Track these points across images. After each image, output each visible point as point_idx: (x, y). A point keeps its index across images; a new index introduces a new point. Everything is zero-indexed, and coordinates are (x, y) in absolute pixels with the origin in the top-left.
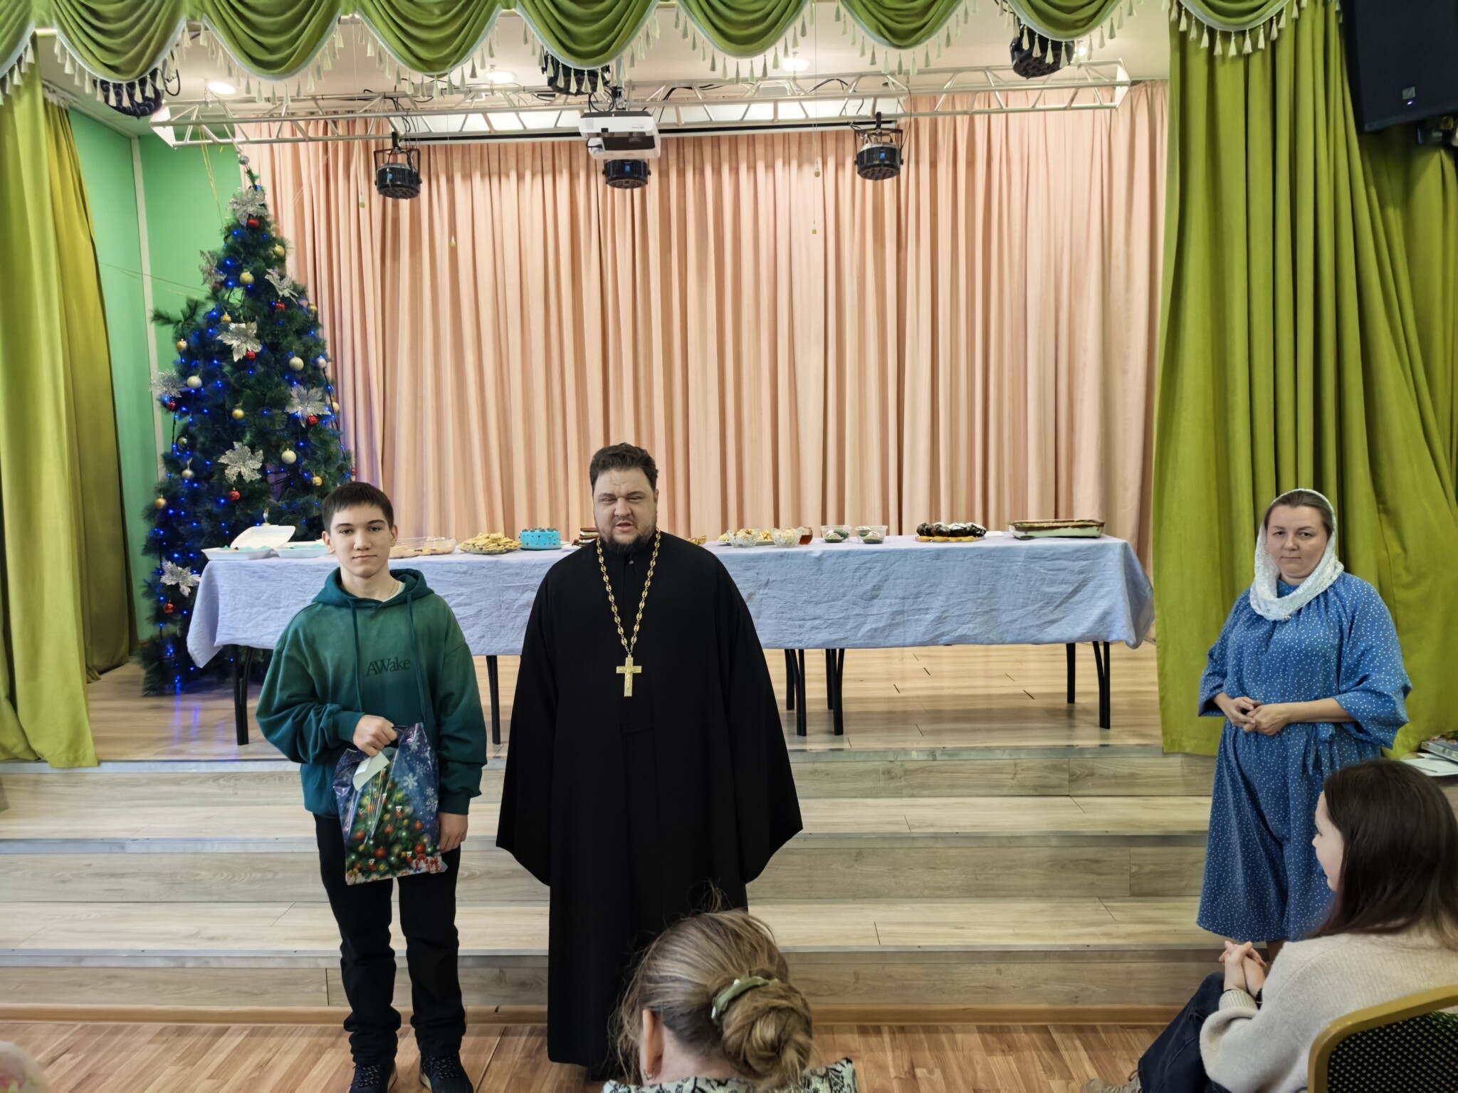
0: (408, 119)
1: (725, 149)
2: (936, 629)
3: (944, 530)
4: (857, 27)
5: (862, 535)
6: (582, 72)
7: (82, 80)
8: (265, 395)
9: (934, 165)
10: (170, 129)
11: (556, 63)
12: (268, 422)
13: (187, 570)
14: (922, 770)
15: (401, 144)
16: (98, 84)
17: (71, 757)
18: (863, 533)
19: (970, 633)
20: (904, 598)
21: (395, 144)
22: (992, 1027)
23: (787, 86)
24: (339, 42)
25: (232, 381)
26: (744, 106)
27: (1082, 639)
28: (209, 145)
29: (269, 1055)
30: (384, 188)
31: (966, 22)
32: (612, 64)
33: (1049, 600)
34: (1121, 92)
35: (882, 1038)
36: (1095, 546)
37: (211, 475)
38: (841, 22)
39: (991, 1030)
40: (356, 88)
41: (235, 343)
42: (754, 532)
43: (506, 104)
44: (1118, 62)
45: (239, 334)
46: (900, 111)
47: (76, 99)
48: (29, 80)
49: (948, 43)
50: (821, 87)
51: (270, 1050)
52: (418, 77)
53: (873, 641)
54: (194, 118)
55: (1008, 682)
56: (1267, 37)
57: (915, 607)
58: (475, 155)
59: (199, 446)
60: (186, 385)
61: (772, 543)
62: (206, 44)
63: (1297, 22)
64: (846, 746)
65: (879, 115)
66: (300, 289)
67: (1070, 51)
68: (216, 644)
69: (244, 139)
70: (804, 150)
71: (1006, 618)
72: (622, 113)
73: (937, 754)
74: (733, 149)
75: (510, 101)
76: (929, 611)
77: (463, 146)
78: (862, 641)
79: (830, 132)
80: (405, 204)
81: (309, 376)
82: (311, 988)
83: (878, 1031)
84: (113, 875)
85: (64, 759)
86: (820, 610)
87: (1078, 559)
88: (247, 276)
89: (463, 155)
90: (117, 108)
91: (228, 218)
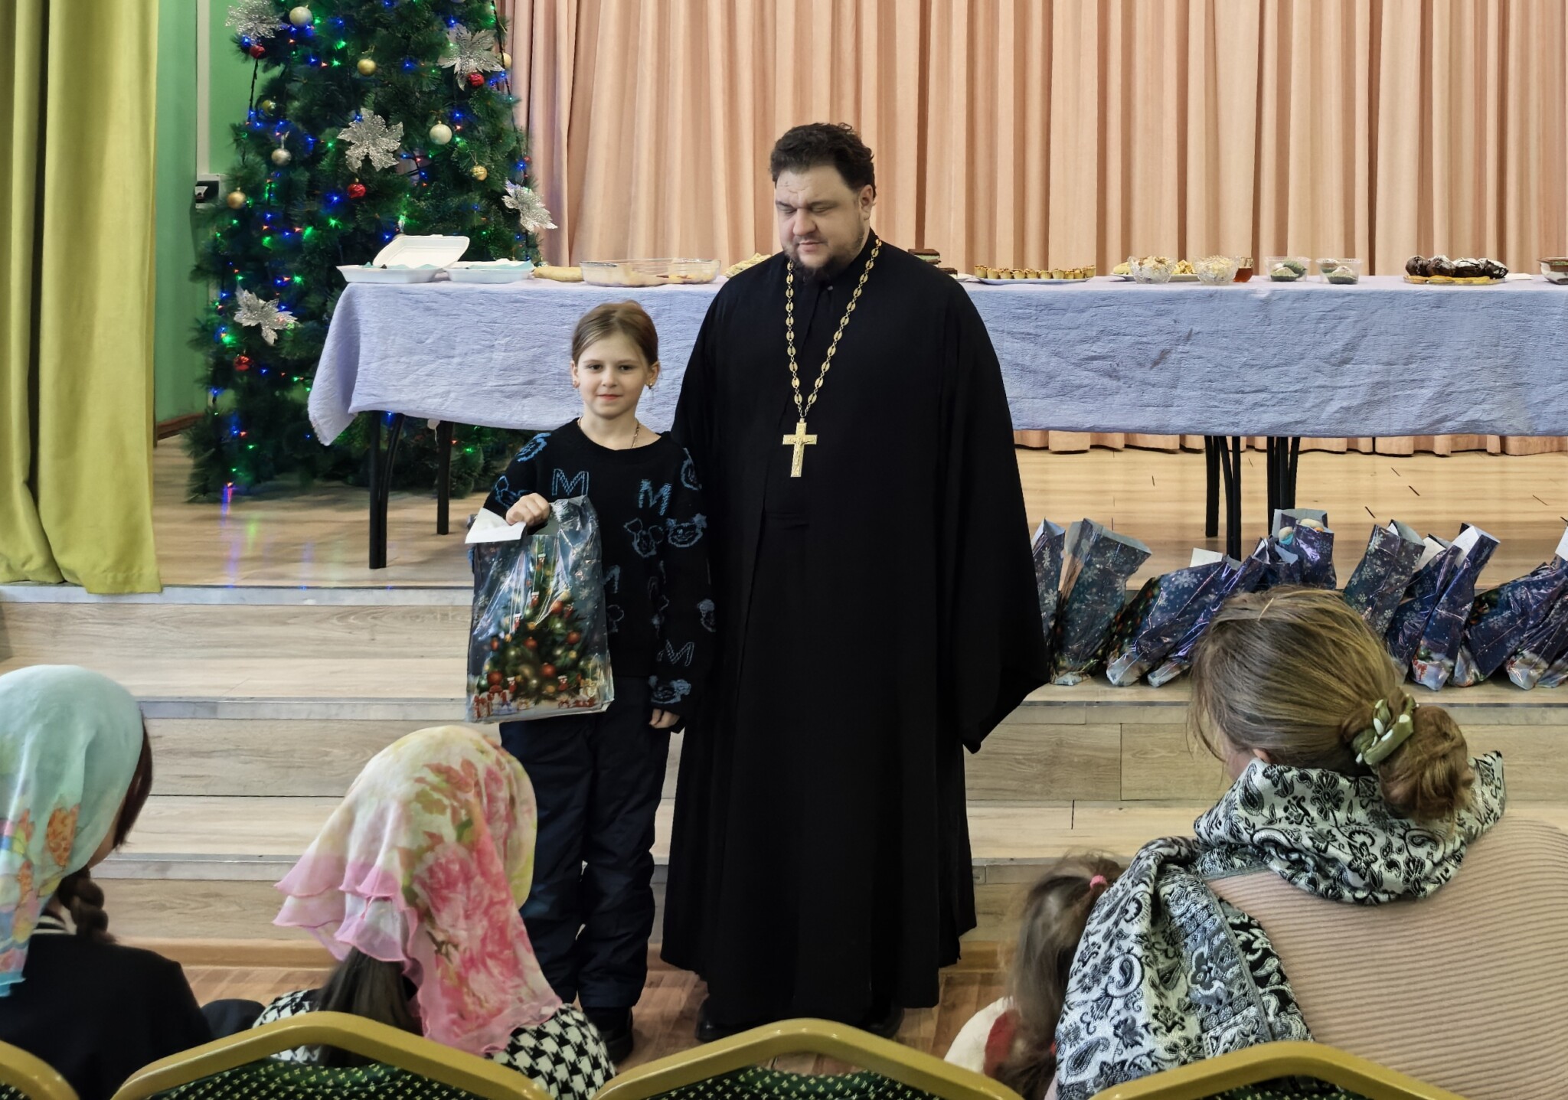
2: (1436, 411)
3: (1447, 266)
5: (1326, 271)
12: (411, 80)
13: (273, 304)
18: (1329, 269)
19: (1485, 417)
20: (1388, 364)
25: (356, 15)
37: (320, 157)
53: (1344, 426)
57: (1406, 377)
59: (296, 113)
60: (286, 20)
61: (1195, 279)
68: (351, 409)
71: (1537, 396)
76: (1425, 384)
78: (1326, 427)
86: (1266, 378)
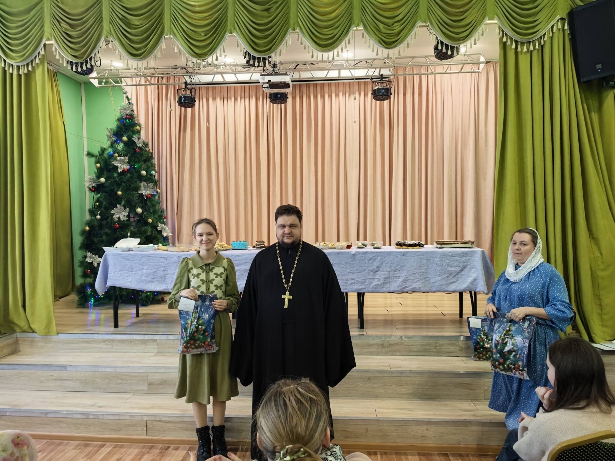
0: (191, 76)
1: (319, 88)
2: (403, 285)
3: (407, 244)
4: (371, 40)
5: (372, 246)
6: (260, 58)
7: (63, 61)
8: (131, 186)
9: (405, 94)
10: (96, 80)
11: (249, 55)
12: (131, 197)
13: (96, 256)
14: (396, 344)
15: (188, 86)
16: (69, 62)
17: (47, 331)
18: (373, 245)
19: (417, 287)
20: (389, 272)
21: (186, 87)
22: (424, 453)
23: (344, 63)
24: (164, 47)
25: (117, 180)
26: (327, 72)
27: (465, 290)
28: (111, 86)
29: (122, 456)
30: (181, 104)
31: (415, 38)
32: (273, 55)
33: (450, 274)
34: (482, 66)
35: (377, 456)
36: (470, 251)
37: (108, 218)
38: (364, 39)
39: (424, 455)
40: (171, 65)
41: (119, 165)
42: (327, 243)
43: (231, 71)
44: (481, 54)
45: (121, 161)
46: (390, 73)
47: (60, 68)
48: (42, 61)
49: (408, 47)
50: (357, 64)
51: (122, 454)
52: (195, 60)
53: (376, 289)
54: (106, 76)
55: (435, 309)
56: (539, 44)
57: (395, 275)
58: (218, 90)
59: (103, 206)
60: (99, 182)
61: (335, 248)
62: (112, 47)
63: (552, 38)
64: (365, 333)
65: (382, 75)
66: (146, 143)
67: (458, 49)
68: (107, 286)
69: (126, 84)
70: (352, 89)
71: (432, 281)
72: (277, 74)
73: (403, 338)
74: (322, 88)
75: (232, 69)
76: (400, 277)
77: (213, 87)
78: (372, 290)
79: (362, 82)
80: (189, 110)
81: (149, 178)
82: (140, 429)
83: (375, 454)
84: (61, 380)
85: (44, 331)
86: (354, 276)
87: (463, 256)
88: (125, 138)
89: (213, 90)
90: (77, 72)
91: (118, 115)
